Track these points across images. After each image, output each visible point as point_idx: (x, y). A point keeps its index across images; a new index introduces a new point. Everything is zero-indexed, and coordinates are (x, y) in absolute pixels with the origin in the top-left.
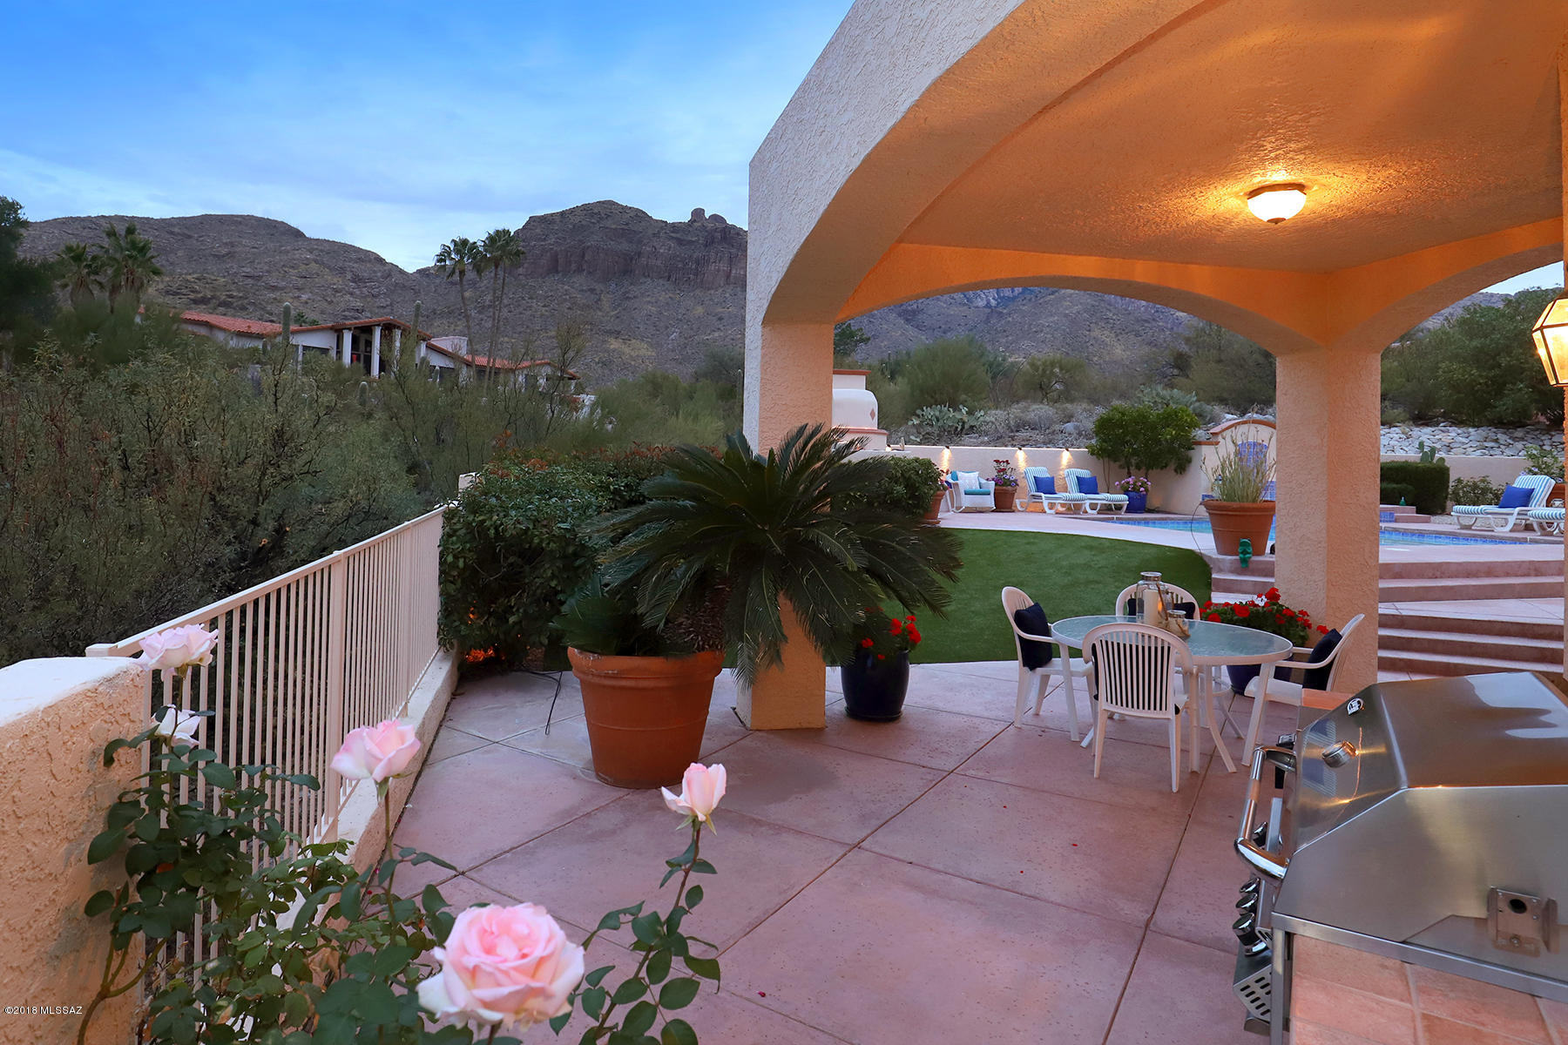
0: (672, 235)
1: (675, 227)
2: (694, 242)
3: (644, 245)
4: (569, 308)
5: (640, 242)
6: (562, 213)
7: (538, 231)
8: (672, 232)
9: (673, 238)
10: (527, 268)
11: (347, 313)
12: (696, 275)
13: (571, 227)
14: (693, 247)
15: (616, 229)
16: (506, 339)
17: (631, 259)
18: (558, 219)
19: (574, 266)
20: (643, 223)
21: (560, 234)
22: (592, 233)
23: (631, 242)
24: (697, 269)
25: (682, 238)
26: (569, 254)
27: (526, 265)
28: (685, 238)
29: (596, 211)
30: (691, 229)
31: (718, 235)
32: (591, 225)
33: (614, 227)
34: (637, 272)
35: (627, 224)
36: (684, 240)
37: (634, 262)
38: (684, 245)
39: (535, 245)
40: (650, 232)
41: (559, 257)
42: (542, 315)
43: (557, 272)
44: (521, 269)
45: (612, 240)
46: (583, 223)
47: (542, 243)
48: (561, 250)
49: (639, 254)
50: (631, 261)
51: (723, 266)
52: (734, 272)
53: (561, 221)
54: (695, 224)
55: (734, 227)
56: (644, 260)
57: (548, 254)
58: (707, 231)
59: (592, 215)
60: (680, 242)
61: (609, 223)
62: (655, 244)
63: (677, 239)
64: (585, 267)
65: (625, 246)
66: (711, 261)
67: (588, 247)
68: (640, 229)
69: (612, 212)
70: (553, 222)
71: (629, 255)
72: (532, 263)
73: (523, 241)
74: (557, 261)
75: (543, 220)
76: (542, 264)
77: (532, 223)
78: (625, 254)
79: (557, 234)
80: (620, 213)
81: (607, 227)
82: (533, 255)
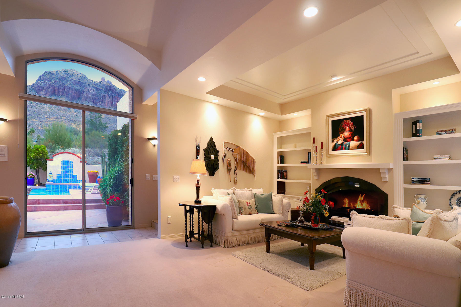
0: (94, 86)
1: (95, 84)
2: (101, 89)
3: (85, 88)
4: (58, 110)
5: (84, 87)
6: (57, 72)
7: (48, 77)
8: (94, 85)
9: (94, 87)
10: (44, 92)
12: (102, 102)
13: (60, 77)
14: (101, 91)
15: (75, 81)
16: (34, 120)
18: (55, 73)
19: (61, 94)
20: (85, 80)
22: (68, 81)
23: (81, 87)
24: (102, 100)
25: (97, 87)
26: (59, 88)
27: (44, 90)
28: (98, 87)
29: (69, 72)
30: (100, 85)
31: (109, 88)
32: (67, 78)
33: (75, 79)
34: (83, 99)
35: (79, 79)
36: (98, 88)
37: (82, 94)
38: (98, 90)
39: (47, 83)
40: (87, 84)
41: (56, 89)
42: (48, 112)
43: (55, 95)
44: (42, 92)
45: (74, 85)
46: (64, 76)
47: (50, 82)
48: (56, 86)
49: (84, 92)
51: (110, 100)
52: (114, 103)
55: (114, 86)
56: (85, 94)
57: (52, 87)
58: (105, 86)
59: (67, 74)
60: (97, 89)
61: (73, 78)
62: (89, 88)
63: (96, 88)
64: (65, 94)
65: (78, 88)
66: (107, 97)
67: (66, 86)
68: (84, 82)
69: (74, 74)
70: (53, 74)
71: (80, 91)
72: (46, 90)
73: (43, 80)
74: (55, 90)
75: (50, 73)
76: (49, 91)
77: (46, 74)
78: (79, 91)
79: (55, 79)
80: (77, 74)
81: (73, 80)
82: (46, 87)
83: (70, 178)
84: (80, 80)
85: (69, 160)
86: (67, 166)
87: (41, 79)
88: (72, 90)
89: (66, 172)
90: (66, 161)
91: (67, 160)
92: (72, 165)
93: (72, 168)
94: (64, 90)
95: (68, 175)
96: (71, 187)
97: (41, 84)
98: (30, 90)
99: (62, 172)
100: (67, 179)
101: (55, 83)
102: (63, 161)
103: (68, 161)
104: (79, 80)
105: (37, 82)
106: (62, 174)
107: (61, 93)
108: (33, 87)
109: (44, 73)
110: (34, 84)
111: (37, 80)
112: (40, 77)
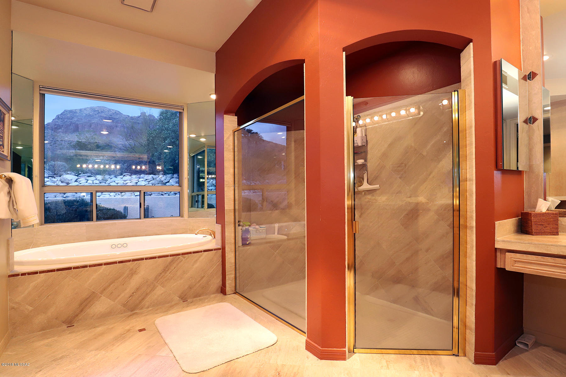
2: (140, 123)
5: (117, 122)
6: (80, 110)
8: (131, 119)
9: (131, 121)
15: (106, 117)
17: (113, 128)
19: (86, 130)
20: (118, 116)
21: (79, 117)
22: (95, 118)
25: (136, 122)
26: (84, 125)
27: (63, 128)
30: (139, 119)
31: (150, 121)
32: (94, 115)
33: (105, 116)
34: (116, 133)
35: (111, 115)
38: (136, 124)
39: (67, 121)
40: (121, 119)
41: (79, 126)
46: (91, 114)
49: (117, 127)
54: (140, 117)
56: (119, 129)
58: (146, 120)
59: (95, 111)
62: (124, 123)
63: (133, 122)
67: (93, 123)
68: (117, 118)
70: (76, 112)
73: (61, 119)
77: (66, 113)
78: (110, 126)
80: (108, 111)
81: (102, 116)
82: (66, 125)
87: (59, 118)
97: (59, 122)
104: (111, 117)
109: (64, 112)
111: (54, 119)
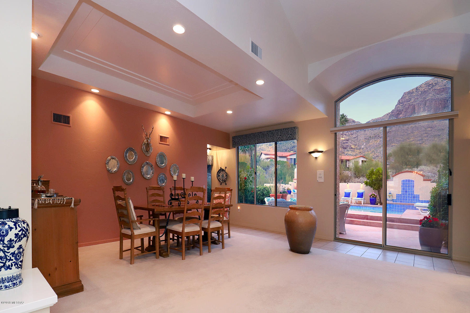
7: (407, 98)
11: (344, 142)
13: (420, 93)
23: (447, 93)
29: (431, 83)
43: (415, 113)
44: (401, 115)
45: (439, 94)
47: (409, 102)
48: (416, 104)
50: (447, 102)
53: (416, 92)
57: (411, 106)
61: (437, 87)
64: (426, 108)
65: (444, 95)
69: (438, 82)
71: (446, 99)
72: (405, 111)
74: (415, 109)
75: (410, 93)
76: (409, 111)
79: (414, 97)
83: (411, 197)
84: (446, 86)
85: (410, 179)
86: (408, 185)
88: (436, 101)
89: (406, 192)
90: (406, 180)
91: (408, 179)
92: (414, 184)
93: (414, 187)
94: (426, 104)
95: (409, 194)
96: (410, 207)
98: (390, 117)
99: (402, 192)
100: (407, 199)
101: (414, 101)
102: (403, 180)
103: (409, 181)
105: (396, 107)
106: (402, 193)
107: (421, 109)
108: (392, 113)
110: (393, 110)
112: (399, 101)
